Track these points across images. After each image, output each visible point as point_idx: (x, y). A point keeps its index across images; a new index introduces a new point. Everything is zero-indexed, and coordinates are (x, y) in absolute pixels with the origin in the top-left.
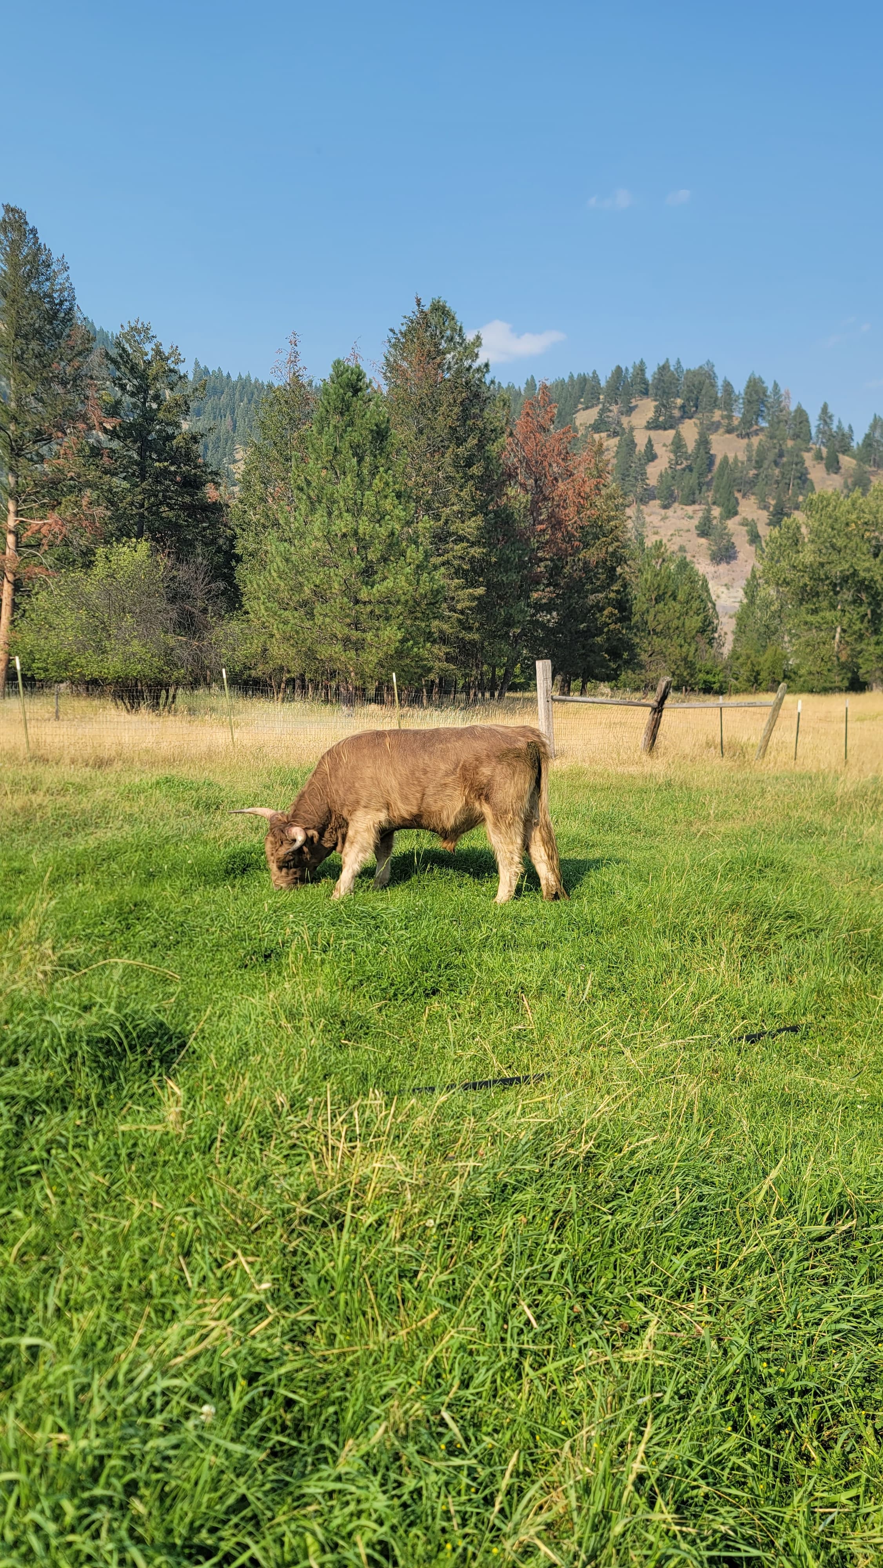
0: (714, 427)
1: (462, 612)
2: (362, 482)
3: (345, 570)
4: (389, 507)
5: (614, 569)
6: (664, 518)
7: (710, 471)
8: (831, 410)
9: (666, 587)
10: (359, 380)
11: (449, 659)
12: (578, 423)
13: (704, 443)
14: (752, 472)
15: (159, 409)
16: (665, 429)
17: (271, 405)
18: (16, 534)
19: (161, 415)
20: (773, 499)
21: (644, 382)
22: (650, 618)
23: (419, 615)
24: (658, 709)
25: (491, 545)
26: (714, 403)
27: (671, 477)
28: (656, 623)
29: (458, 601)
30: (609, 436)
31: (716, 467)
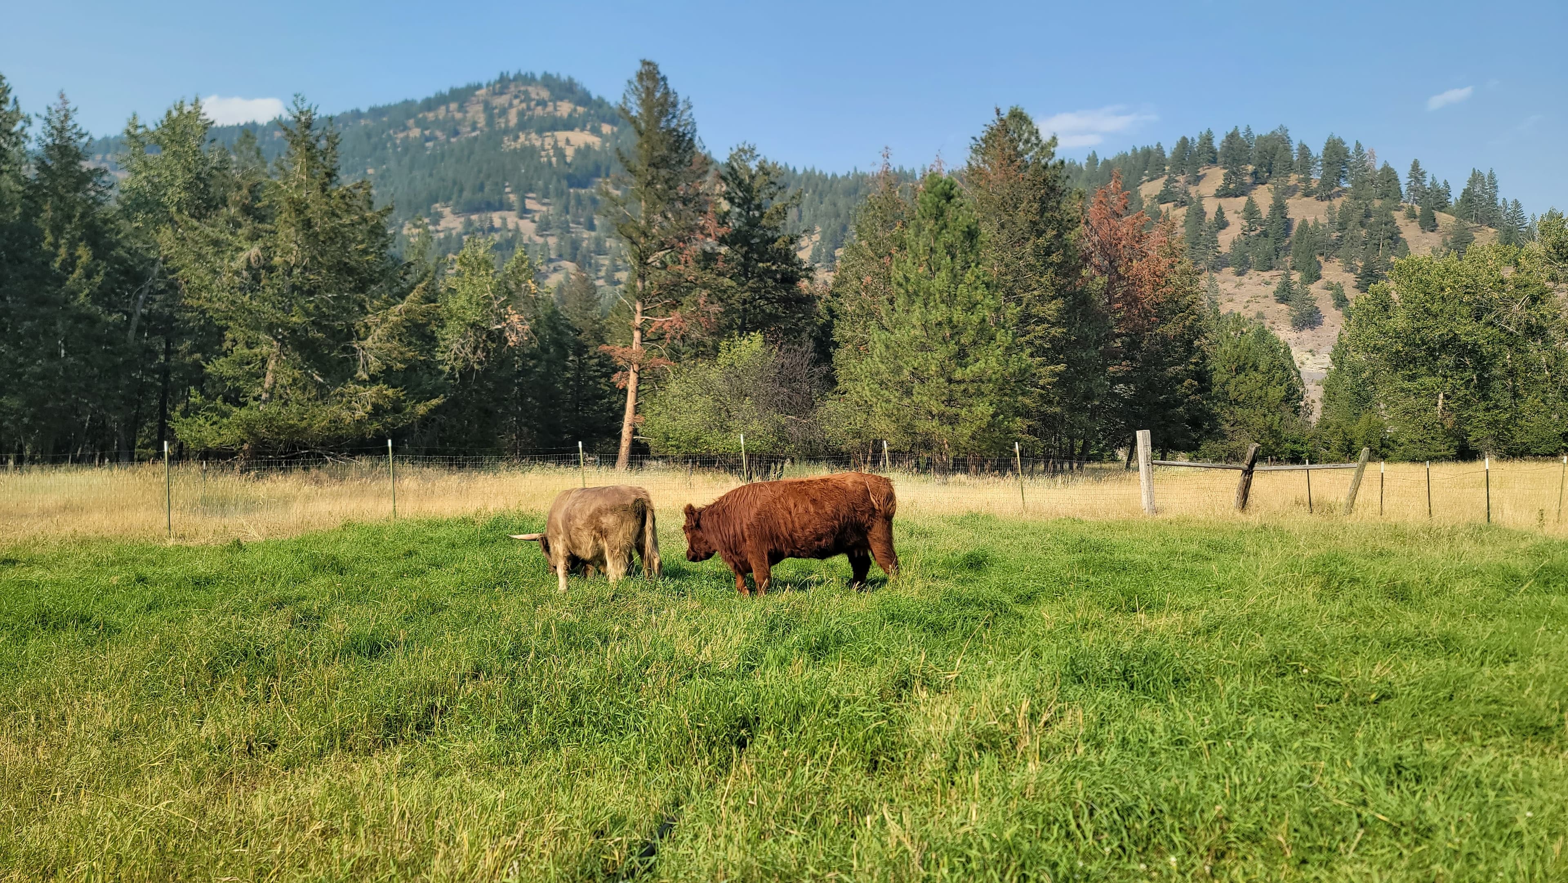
0: (1291, 191)
1: (1043, 388)
2: (955, 276)
3: (941, 353)
4: (979, 298)
5: (1191, 342)
6: (1240, 285)
7: (1287, 236)
8: (1422, 167)
9: (1246, 358)
10: (952, 189)
11: (1032, 431)
12: (1143, 195)
13: (1279, 208)
14: (1335, 235)
15: (762, 216)
16: (1236, 196)
17: (866, 211)
18: (641, 330)
19: (764, 222)
20: (1361, 260)
21: (1212, 151)
22: (1231, 388)
23: (1008, 392)
24: (1249, 472)
25: (1070, 324)
26: (1290, 167)
27: (1246, 243)
28: (1237, 393)
29: (1040, 378)
30: (1175, 206)
31: (1294, 232)
